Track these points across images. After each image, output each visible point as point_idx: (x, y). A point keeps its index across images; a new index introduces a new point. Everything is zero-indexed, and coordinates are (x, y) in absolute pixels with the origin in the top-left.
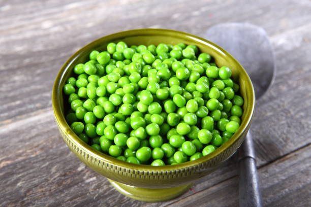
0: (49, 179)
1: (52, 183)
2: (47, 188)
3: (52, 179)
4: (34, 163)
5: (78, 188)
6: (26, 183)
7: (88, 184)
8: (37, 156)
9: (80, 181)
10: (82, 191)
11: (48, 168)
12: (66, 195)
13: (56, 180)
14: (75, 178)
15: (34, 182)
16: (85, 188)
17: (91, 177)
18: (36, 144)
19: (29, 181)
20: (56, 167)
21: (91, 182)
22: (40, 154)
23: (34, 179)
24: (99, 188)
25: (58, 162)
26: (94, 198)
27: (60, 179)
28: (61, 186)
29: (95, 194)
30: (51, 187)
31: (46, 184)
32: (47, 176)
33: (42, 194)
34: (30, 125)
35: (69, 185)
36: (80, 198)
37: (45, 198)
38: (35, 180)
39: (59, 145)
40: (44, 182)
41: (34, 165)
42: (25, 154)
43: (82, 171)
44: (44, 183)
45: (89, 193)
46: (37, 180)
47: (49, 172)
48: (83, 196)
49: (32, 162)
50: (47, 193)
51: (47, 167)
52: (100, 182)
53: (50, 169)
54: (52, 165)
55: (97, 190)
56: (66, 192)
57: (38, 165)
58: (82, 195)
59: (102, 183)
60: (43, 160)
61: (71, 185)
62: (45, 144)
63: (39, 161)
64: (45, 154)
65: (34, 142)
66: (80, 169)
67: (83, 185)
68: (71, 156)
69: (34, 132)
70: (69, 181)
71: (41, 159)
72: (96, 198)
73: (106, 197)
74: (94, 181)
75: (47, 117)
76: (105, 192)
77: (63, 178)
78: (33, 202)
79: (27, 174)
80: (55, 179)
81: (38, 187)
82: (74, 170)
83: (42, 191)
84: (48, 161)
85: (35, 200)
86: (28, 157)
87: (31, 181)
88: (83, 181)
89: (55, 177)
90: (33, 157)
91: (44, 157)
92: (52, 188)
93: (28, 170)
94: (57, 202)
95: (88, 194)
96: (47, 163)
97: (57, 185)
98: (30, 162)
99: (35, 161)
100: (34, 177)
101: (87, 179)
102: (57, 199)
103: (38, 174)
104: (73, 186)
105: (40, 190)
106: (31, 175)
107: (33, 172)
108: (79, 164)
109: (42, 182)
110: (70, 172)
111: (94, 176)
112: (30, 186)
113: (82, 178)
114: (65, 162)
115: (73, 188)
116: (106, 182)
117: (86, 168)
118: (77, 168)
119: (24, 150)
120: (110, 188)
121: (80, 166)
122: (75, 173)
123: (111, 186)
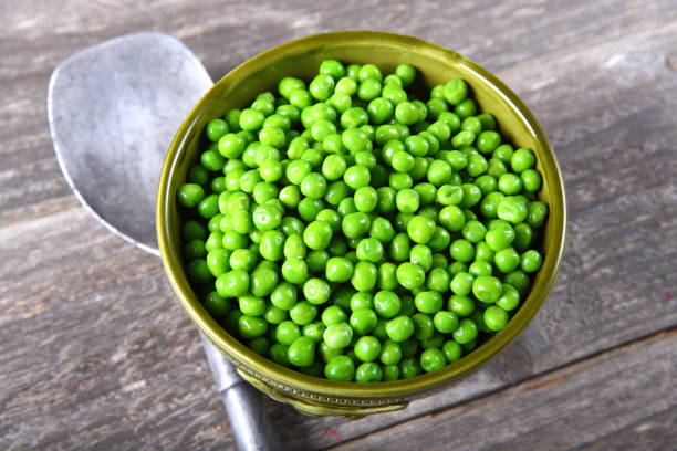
0: (53, 374)
1: (58, 385)
2: (46, 395)
3: (59, 376)
4: (28, 333)
5: (108, 403)
6: (7, 379)
7: (128, 395)
8: (35, 317)
9: (112, 386)
10: (113, 410)
11: (54, 349)
12: (82, 417)
13: (66, 379)
14: (105, 378)
15: (23, 378)
16: (121, 404)
17: (135, 379)
18: (35, 288)
19: (13, 374)
20: (68, 347)
21: (136, 391)
22: (43, 314)
23: (23, 371)
24: (147, 408)
25: (75, 337)
26: (136, 430)
27: (75, 378)
28: (75, 395)
29: (139, 421)
30: (54, 394)
31: (46, 386)
32: (49, 367)
33: (35, 408)
34: (28, 238)
35: (90, 393)
36: (108, 426)
37: (38, 419)
38: (24, 374)
39: (81, 294)
40: (41, 380)
41: (27, 337)
42: (12, 309)
43: (121, 363)
44: (41, 383)
45: (127, 417)
46: (29, 375)
47: (54, 359)
48: (114, 423)
49: (24, 330)
50: (46, 408)
51: (51, 346)
52: (150, 394)
53: (58, 350)
54: (62, 341)
56: (83, 409)
57: (35, 339)
58: (112, 419)
59: (155, 397)
60: (46, 328)
61: (95, 393)
62: (53, 288)
63: (39, 330)
64: (50, 315)
65: (34, 282)
66: (116, 358)
67: (118, 397)
68: (101, 325)
69: (34, 259)
70: (91, 383)
71: (41, 325)
72: (139, 430)
73: (159, 429)
74: (141, 390)
75: (65, 223)
76: (159, 418)
77: (80, 375)
78: (16, 426)
79: (12, 359)
80: (64, 376)
81: (29, 392)
82: (105, 359)
83: (37, 403)
84: (56, 332)
85: (19, 422)
86: (18, 317)
87: (19, 376)
88: (118, 387)
89: (67, 371)
90: (26, 320)
91: (49, 322)
92: (57, 396)
93: (13, 348)
94: (62, 430)
95: (124, 419)
96: (54, 337)
97: (67, 392)
98: (19, 331)
99: (30, 328)
100: (24, 367)
101: (128, 383)
102: (62, 425)
103: (34, 360)
104: (98, 396)
105: (31, 399)
106: (19, 361)
107: (24, 355)
108: (117, 345)
109: (38, 381)
110: (96, 363)
111: (141, 379)
112: (15, 388)
113: (117, 380)
114: (89, 339)
115: (97, 401)
116: (163, 395)
117: (129, 356)
118: (111, 355)
119: (11, 298)
120: (169, 411)
121: (117, 351)
122: (105, 367)
123: (172, 406)
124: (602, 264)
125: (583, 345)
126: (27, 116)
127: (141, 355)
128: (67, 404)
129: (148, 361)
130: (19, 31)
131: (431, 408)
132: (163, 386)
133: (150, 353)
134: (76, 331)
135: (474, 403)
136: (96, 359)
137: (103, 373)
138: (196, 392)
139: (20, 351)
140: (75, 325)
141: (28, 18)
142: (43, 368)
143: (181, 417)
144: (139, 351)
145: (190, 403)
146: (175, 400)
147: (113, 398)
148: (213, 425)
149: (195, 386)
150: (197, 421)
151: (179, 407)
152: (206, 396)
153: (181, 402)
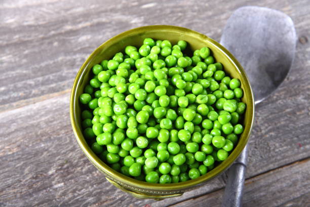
0: (22, 180)
1: (24, 185)
2: (18, 189)
3: (24, 180)
4: (10, 161)
5: (46, 193)
7: (56, 190)
8: (13, 153)
9: (49, 185)
10: (49, 196)
11: (22, 168)
12: (35, 200)
13: (27, 182)
14: (45, 182)
15: (8, 181)
16: (53, 194)
17: (59, 182)
18: (14, 141)
19: (3, 180)
20: (29, 167)
21: (60, 187)
22: (17, 152)
23: (8, 179)
24: (64, 195)
25: (32, 163)
26: (59, 205)
27: (32, 181)
28: (31, 190)
29: (61, 201)
30: (22, 189)
31: (18, 185)
32: (20, 176)
33: (14, 195)
34: (10, 118)
35: (38, 188)
36: (46, 204)
37: (15, 200)
38: (9, 180)
39: (34, 144)
41: (10, 163)
42: (3, 150)
43: (52, 175)
45: (55, 199)
46: (11, 180)
47: (22, 173)
48: (49, 202)
49: (9, 160)
50: (18, 195)
51: (21, 167)
52: (66, 189)
53: (24, 169)
54: (26, 165)
55: (63, 197)
56: (35, 196)
57: (13, 164)
58: (49, 200)
59: (68, 190)
60: (18, 159)
61: (41, 189)
62: (22, 141)
63: (15, 160)
64: (21, 153)
65: (14, 138)
66: (50, 173)
67: (51, 190)
68: (44, 157)
69: (13, 127)
70: (39, 185)
71: (17, 157)
72: (61, 205)
73: (70, 205)
75: (28, 111)
76: (70, 200)
77: (34, 180)
78: (5, 203)
79: (3, 173)
80: (26, 181)
81: (11, 188)
82: (46, 173)
83: (14, 193)
84: (23, 160)
85: (6, 202)
86: (6, 154)
87: (6, 181)
88: (51, 186)
89: (28, 178)
90: (10, 155)
91: (20, 156)
92: (23, 190)
93: (4, 168)
94: (26, 205)
95: (54, 200)
96: (22, 163)
97: (28, 188)
98: (6, 160)
99: (12, 159)
100: (9, 176)
101: (55, 184)
102: (26, 203)
103: (13, 173)
105: (12, 191)
106: (6, 174)
107: (8, 171)
108: (51, 167)
109: (15, 183)
110: (41, 175)
111: (62, 182)
112: (4, 186)
113: (51, 183)
114: (38, 164)
115: (42, 192)
116: (72, 190)
117: (56, 171)
118: (48, 171)
119: (3, 145)
120: (74, 197)
121: (51, 169)
122: (45, 176)
123: (76, 194)
124: (270, 131)
125: (262, 168)
126: (11, 62)
127: (62, 171)
128: (28, 193)
129: (65, 174)
130: (7, 24)
131: (193, 196)
132: (72, 186)
133: (66, 170)
134: (32, 160)
135: (213, 193)
136: (41, 173)
137: (44, 180)
138: (87, 188)
139: (7, 169)
140: (31, 158)
141: (11, 18)
142: (17, 177)
143: (80, 199)
144: (61, 169)
145: (84, 193)
146: (77, 192)
147: (49, 190)
148: (94, 203)
149: (86, 185)
150: (87, 201)
151: (79, 195)
152: (91, 190)
153: (80, 193)
